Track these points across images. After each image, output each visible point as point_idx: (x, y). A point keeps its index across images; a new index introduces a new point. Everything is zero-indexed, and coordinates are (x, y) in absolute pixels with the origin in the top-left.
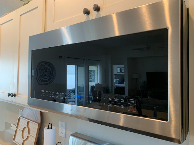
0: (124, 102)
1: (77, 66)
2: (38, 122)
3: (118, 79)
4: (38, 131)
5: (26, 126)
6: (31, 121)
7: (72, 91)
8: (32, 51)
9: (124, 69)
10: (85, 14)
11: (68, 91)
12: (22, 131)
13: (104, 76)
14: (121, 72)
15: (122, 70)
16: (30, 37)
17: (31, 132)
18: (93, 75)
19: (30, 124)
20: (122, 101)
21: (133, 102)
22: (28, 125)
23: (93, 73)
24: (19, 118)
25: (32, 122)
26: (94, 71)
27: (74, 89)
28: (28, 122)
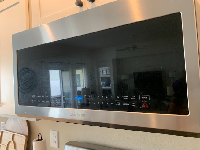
0: (135, 99)
1: (61, 71)
2: (25, 134)
3: (105, 82)
4: (26, 144)
5: (11, 140)
6: (16, 134)
7: (58, 98)
8: (17, 51)
9: (109, 71)
10: (78, 6)
11: (53, 98)
12: (6, 146)
13: (91, 79)
14: (107, 74)
15: (107, 72)
16: (13, 35)
17: (17, 146)
18: (78, 79)
19: (15, 137)
20: (133, 98)
21: (146, 98)
22: (13, 139)
23: (78, 77)
24: (2, 132)
25: (18, 134)
26: (79, 75)
27: (60, 95)
28: (13, 135)
